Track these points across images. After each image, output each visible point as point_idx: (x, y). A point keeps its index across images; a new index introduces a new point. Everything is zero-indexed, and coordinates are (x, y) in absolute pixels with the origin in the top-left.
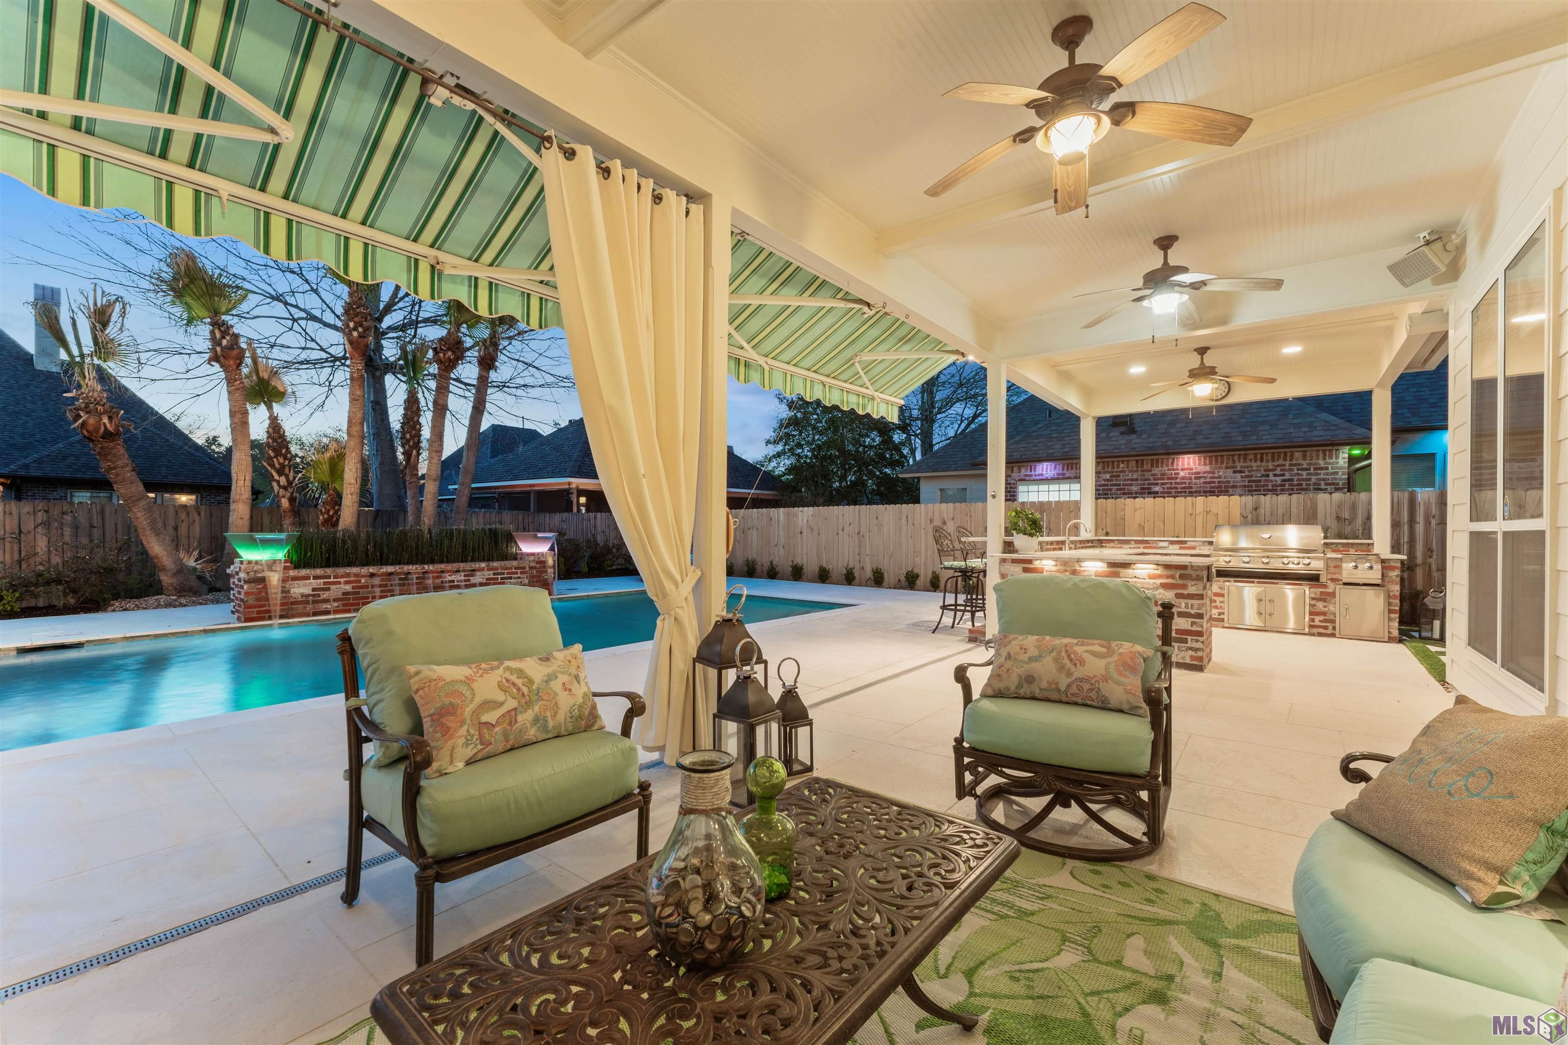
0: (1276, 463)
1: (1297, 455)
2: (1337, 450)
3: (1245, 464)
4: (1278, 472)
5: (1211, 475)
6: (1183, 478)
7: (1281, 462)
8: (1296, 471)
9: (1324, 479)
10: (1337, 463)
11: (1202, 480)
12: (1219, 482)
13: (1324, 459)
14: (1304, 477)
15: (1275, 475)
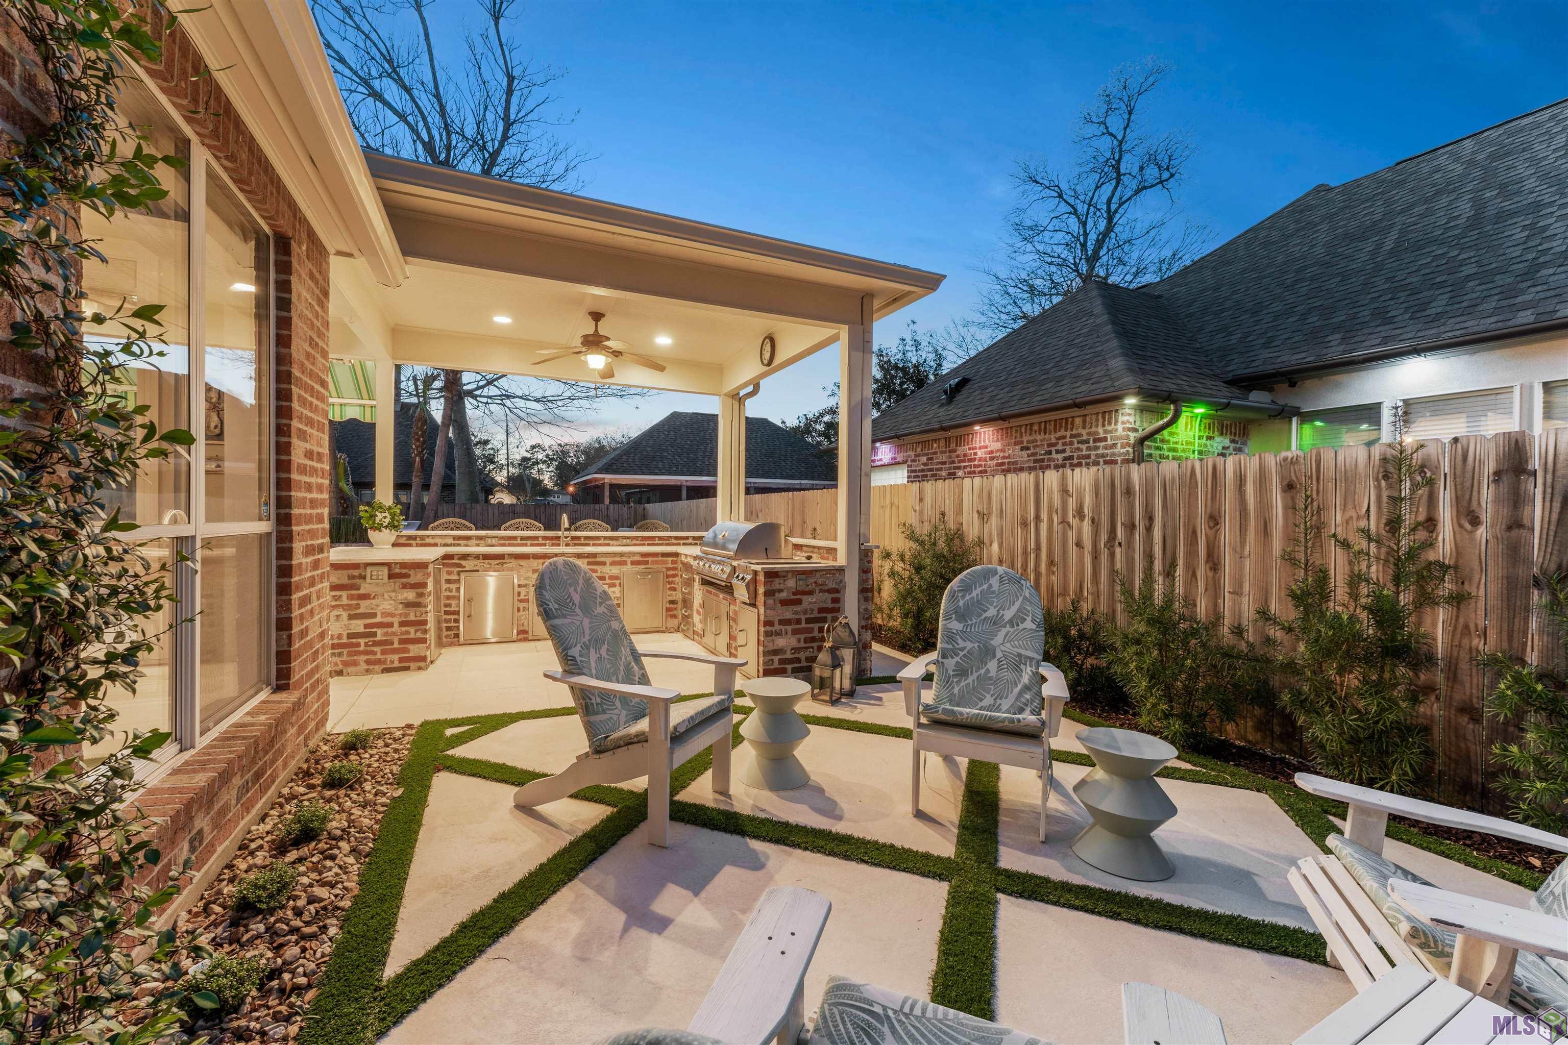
0: (1059, 434)
1: (1078, 421)
2: (1117, 411)
3: (1031, 438)
4: (1060, 447)
5: (1002, 454)
6: (980, 460)
7: (1062, 433)
8: (1076, 445)
9: (1103, 456)
10: (1116, 430)
11: (995, 461)
12: (1009, 463)
13: (1104, 426)
14: (1084, 453)
15: (1057, 452)
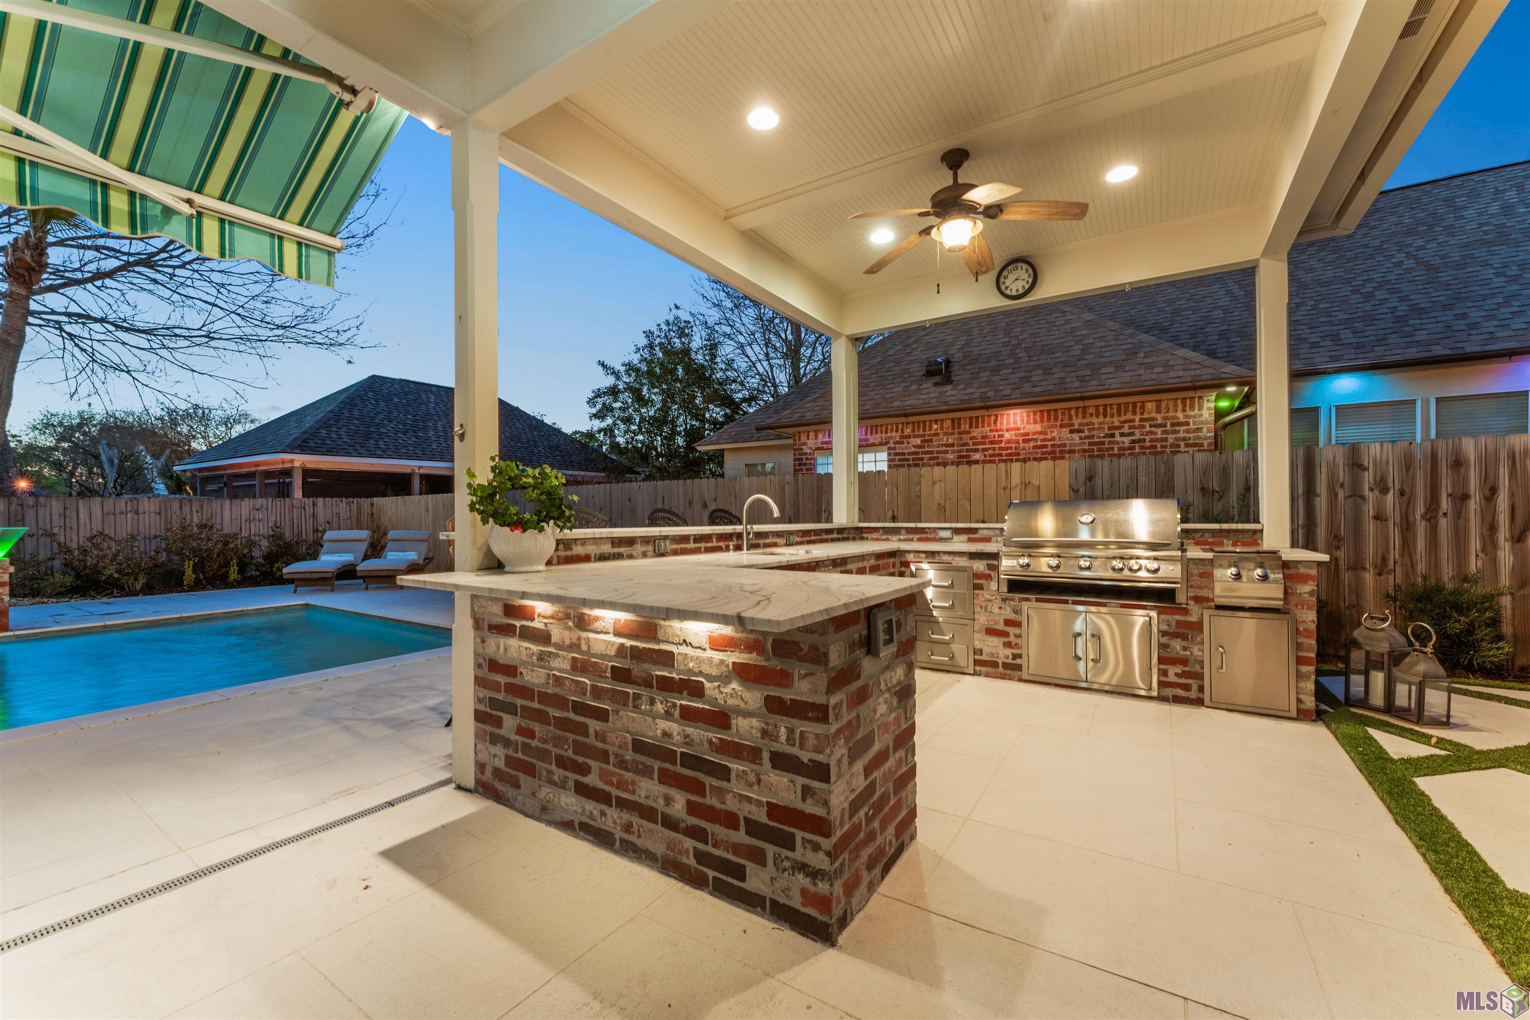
0: (1123, 418)
1: (1149, 406)
2: (1200, 398)
3: (1085, 421)
4: (1126, 430)
5: (1042, 437)
6: (1009, 441)
7: (1129, 416)
8: (1148, 429)
9: (1184, 439)
10: (1201, 415)
11: (1032, 444)
12: (1052, 446)
13: (1184, 411)
14: (1159, 436)
15: (1122, 435)
